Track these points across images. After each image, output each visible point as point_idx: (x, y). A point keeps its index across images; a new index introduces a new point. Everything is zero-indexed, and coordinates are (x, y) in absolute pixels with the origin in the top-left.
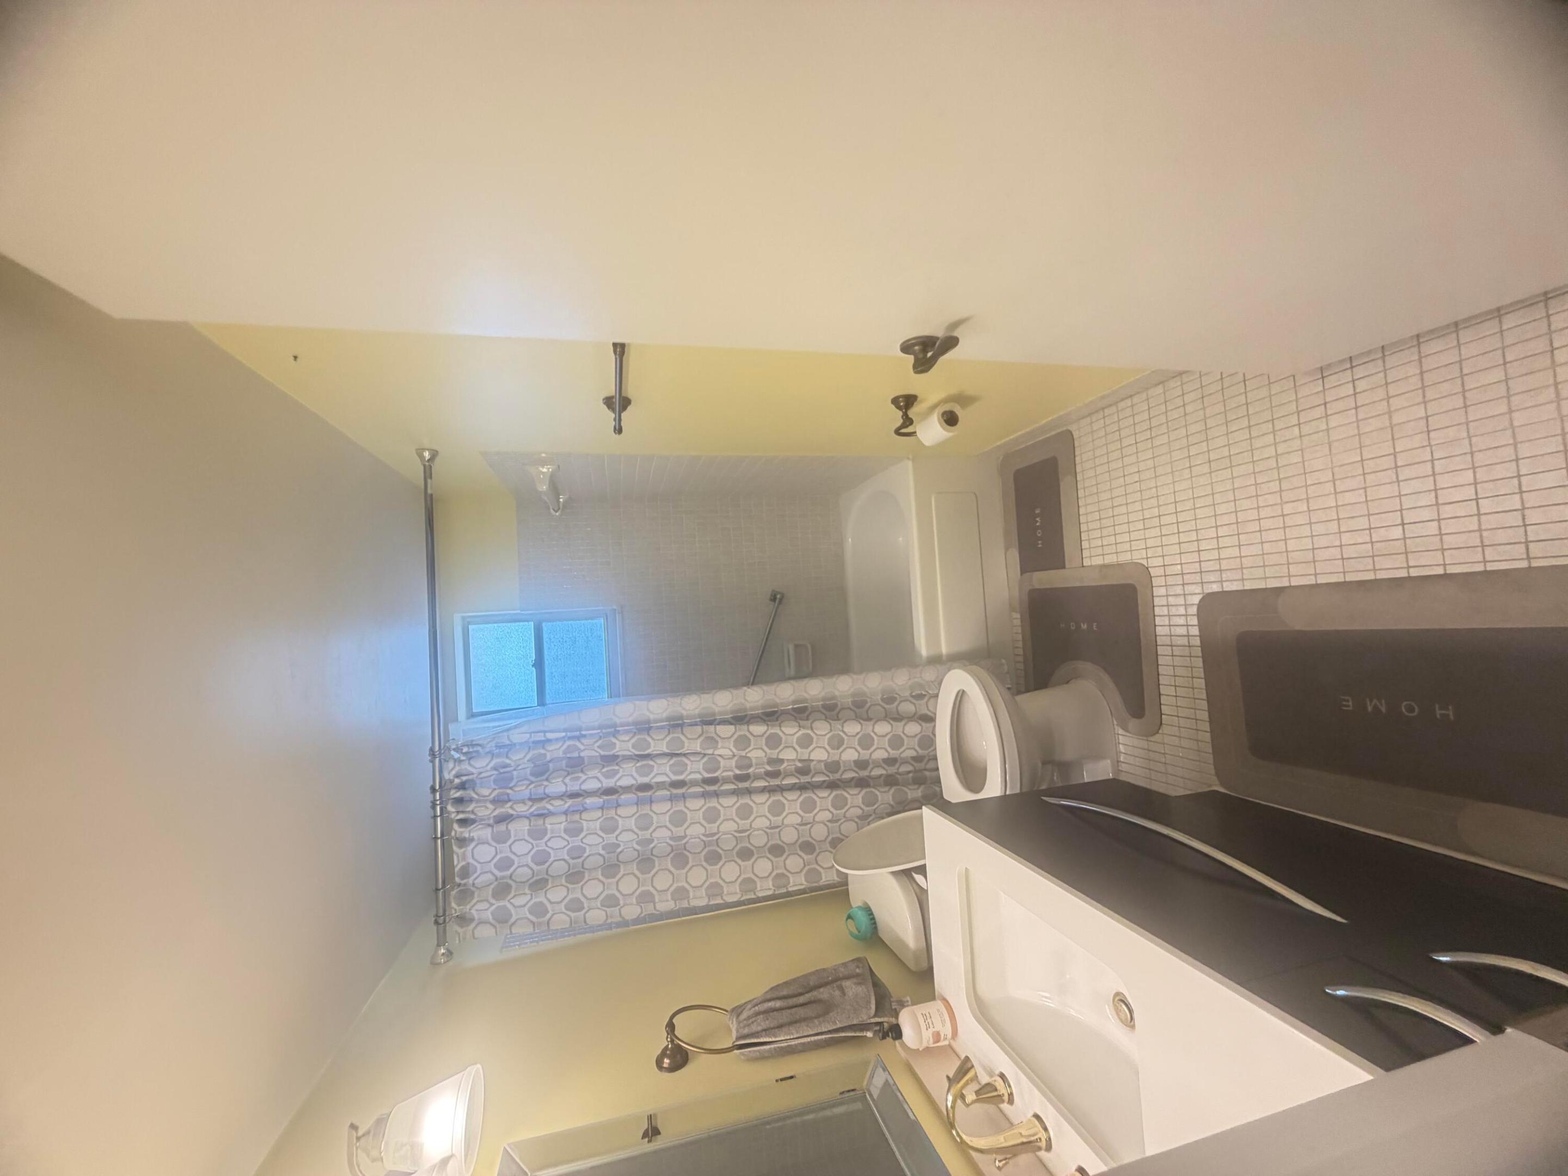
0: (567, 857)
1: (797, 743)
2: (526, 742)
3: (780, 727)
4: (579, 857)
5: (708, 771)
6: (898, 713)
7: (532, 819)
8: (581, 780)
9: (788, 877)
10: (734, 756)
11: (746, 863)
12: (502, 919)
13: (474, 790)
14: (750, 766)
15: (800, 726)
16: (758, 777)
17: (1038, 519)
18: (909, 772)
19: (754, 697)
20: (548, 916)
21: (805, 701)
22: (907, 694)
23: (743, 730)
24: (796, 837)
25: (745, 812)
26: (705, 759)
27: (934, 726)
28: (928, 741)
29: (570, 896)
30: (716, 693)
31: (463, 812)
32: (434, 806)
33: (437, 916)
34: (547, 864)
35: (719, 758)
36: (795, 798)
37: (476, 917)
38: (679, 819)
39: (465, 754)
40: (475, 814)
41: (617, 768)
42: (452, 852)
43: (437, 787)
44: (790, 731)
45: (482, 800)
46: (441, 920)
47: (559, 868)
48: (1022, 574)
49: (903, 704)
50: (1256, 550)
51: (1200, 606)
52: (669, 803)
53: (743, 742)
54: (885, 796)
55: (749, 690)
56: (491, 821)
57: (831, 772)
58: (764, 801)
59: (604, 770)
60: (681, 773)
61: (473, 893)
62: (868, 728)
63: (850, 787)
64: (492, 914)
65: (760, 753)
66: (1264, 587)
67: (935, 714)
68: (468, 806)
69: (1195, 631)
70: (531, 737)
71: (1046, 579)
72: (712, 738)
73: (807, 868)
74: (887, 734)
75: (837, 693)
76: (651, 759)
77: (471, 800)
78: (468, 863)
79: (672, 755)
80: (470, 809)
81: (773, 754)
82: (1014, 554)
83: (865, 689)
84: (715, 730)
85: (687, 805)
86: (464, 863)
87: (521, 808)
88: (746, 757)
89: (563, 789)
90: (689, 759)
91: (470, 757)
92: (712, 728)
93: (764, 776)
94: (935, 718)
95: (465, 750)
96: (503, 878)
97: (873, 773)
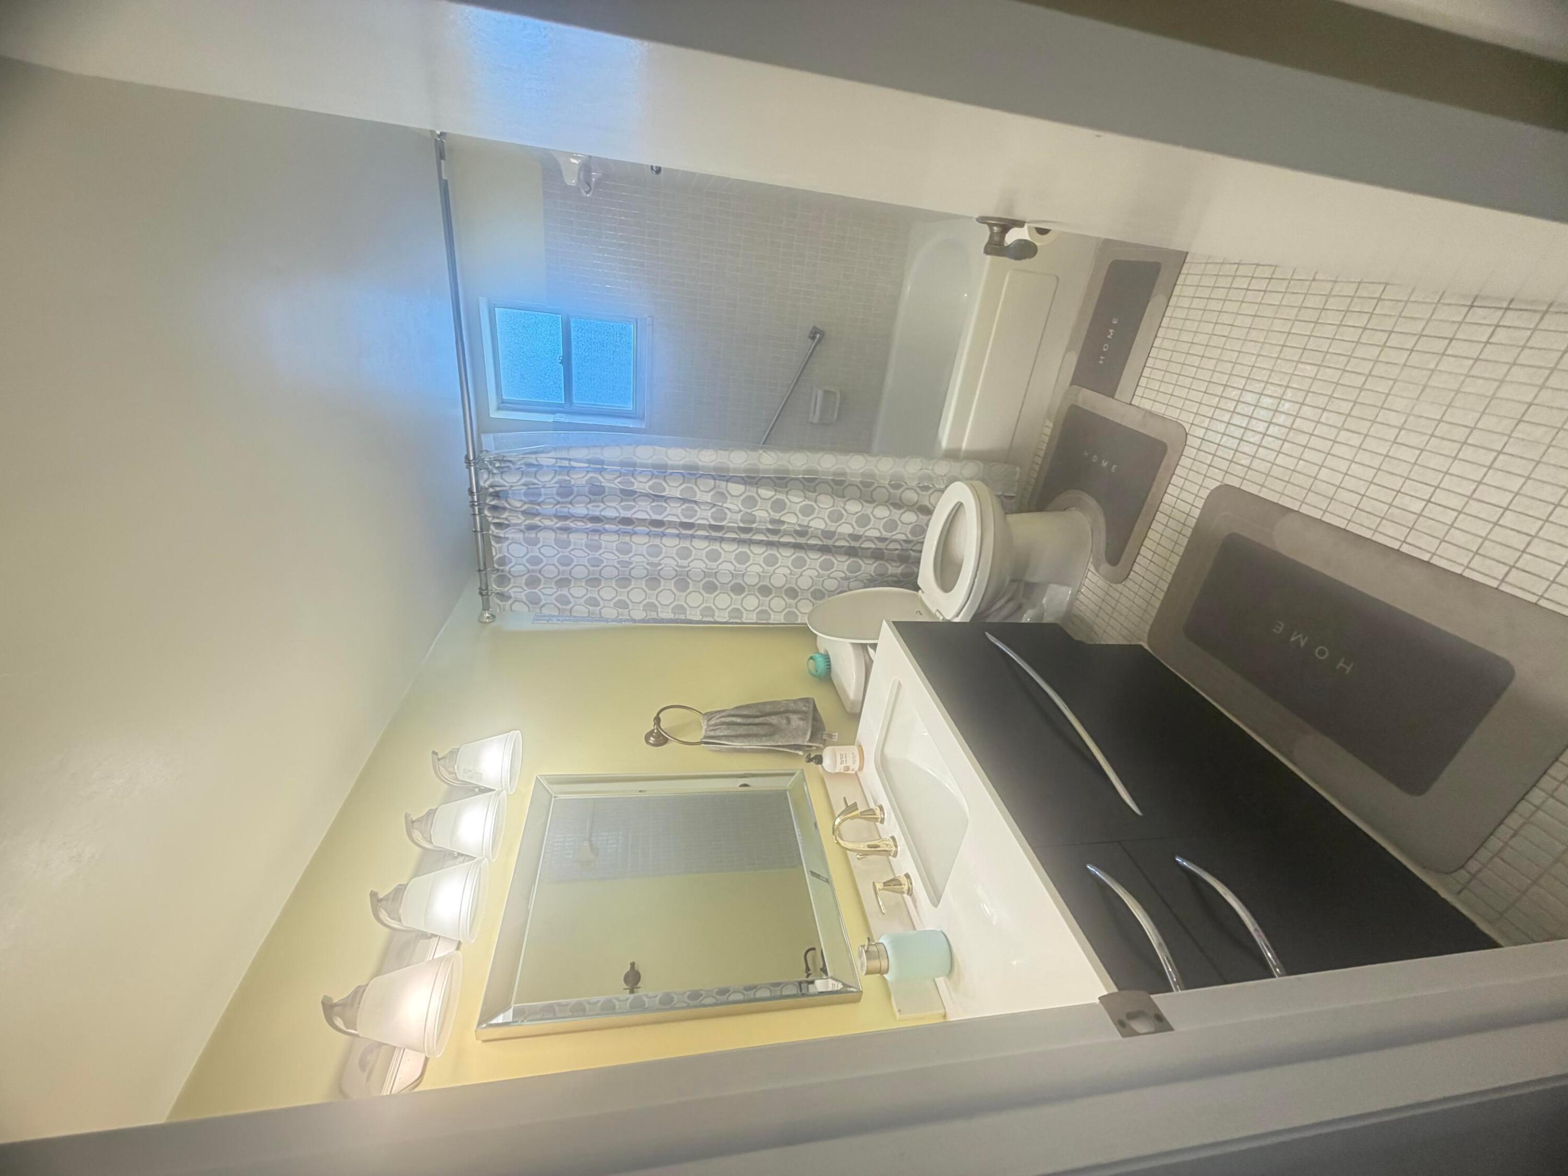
0: (587, 564)
1: (800, 511)
2: (553, 466)
3: (787, 494)
4: (598, 566)
5: (715, 519)
6: (900, 499)
7: (558, 531)
8: (601, 508)
9: (770, 615)
10: (740, 511)
11: (738, 597)
12: (534, 601)
13: (506, 501)
14: (754, 522)
15: (805, 497)
16: (759, 531)
17: (1111, 331)
18: (897, 549)
19: (769, 460)
20: (570, 606)
21: (816, 472)
22: (914, 484)
23: (752, 491)
24: (784, 582)
25: (742, 558)
26: (714, 510)
27: (930, 519)
28: (921, 531)
29: (589, 595)
30: (732, 451)
31: (498, 518)
32: (473, 506)
33: (480, 589)
34: (571, 567)
35: (727, 511)
36: (788, 555)
37: (513, 595)
38: (685, 554)
39: (498, 468)
40: (509, 521)
41: (633, 503)
42: (491, 545)
43: (475, 491)
44: (796, 500)
45: (514, 510)
46: (484, 592)
47: (580, 572)
48: (1071, 384)
49: (907, 491)
50: (1290, 463)
51: (1214, 493)
52: (678, 540)
53: (750, 502)
54: (869, 567)
55: (764, 454)
56: (523, 527)
57: (825, 538)
58: (761, 552)
59: (622, 504)
60: (691, 517)
61: (509, 579)
62: (868, 509)
63: (841, 554)
64: (525, 595)
65: (764, 514)
66: (1276, 501)
67: (935, 508)
68: (503, 514)
69: (1196, 513)
70: (557, 462)
71: (1091, 400)
72: (722, 494)
73: (788, 610)
74: (884, 518)
75: (848, 470)
76: (665, 501)
77: (505, 509)
78: (505, 556)
79: (684, 500)
80: (505, 516)
81: (777, 516)
82: (1073, 358)
83: (876, 471)
84: (726, 487)
85: (693, 544)
86: (501, 555)
87: (548, 523)
88: (751, 514)
89: (585, 512)
90: (700, 508)
91: (502, 471)
92: (723, 484)
93: (765, 532)
94: (933, 511)
95: (497, 465)
96: (533, 571)
97: (863, 546)
